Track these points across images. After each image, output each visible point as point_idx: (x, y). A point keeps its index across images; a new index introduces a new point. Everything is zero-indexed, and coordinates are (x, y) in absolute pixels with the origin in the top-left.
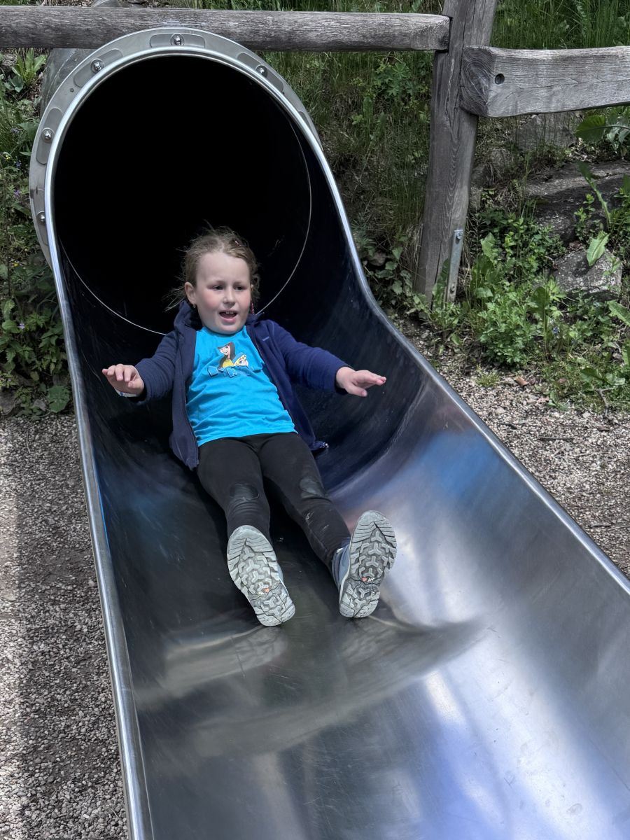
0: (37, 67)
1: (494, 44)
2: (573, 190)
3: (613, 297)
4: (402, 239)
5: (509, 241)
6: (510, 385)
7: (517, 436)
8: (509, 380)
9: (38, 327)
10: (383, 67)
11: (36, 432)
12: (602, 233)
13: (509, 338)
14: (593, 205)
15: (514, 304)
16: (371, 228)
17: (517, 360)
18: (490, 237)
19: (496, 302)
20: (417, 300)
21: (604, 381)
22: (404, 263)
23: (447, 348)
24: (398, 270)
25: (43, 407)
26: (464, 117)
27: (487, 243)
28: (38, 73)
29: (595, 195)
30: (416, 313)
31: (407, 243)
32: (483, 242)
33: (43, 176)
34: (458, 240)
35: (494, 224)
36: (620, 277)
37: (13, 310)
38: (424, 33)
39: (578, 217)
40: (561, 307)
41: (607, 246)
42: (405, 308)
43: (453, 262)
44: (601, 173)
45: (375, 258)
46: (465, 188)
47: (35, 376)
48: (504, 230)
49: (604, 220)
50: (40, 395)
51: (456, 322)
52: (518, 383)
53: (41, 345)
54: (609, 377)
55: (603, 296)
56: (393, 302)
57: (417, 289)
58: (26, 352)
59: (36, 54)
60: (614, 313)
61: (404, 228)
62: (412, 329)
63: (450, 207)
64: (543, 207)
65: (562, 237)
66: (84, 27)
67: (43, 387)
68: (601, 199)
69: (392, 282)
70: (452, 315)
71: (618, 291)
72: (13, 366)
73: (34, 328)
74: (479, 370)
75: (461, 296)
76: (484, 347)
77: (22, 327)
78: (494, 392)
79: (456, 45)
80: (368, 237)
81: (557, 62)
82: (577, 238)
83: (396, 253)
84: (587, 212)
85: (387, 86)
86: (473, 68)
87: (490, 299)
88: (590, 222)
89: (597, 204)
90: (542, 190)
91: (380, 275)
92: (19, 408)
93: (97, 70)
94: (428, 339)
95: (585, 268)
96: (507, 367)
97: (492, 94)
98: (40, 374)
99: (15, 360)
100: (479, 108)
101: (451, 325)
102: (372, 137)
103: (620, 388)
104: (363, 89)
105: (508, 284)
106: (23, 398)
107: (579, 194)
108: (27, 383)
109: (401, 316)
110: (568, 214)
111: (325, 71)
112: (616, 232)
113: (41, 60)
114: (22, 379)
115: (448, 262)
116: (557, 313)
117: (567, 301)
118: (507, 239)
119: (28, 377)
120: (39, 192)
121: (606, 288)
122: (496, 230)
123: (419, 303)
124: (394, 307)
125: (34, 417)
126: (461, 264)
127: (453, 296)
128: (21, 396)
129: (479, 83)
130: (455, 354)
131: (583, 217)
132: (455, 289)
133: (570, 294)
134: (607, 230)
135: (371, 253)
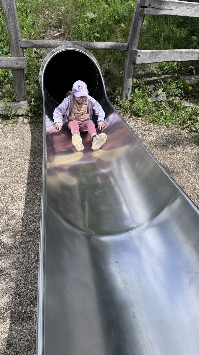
0: (43, 52)
1: (138, 49)
2: (156, 79)
3: (163, 102)
4: (118, 89)
5: (141, 90)
6: (139, 120)
7: (139, 130)
8: (139, 119)
9: (39, 104)
10: (116, 54)
11: (37, 126)
12: (162, 88)
13: (139, 110)
14: (160, 83)
15: (141, 103)
16: (111, 86)
17: (141, 114)
18: (137, 89)
19: (138, 102)
20: (120, 102)
21: (160, 119)
22: (118, 94)
23: (126, 112)
24: (117, 95)
25: (39, 121)
26: (131, 64)
27: (136, 90)
28: (44, 53)
29: (160, 80)
30: (120, 105)
32: (135, 90)
33: (42, 73)
34: (130, 89)
35: (138, 86)
36: (165, 98)
37: (34, 101)
38: (123, 46)
39: (157, 85)
40: (152, 104)
41: (163, 91)
42: (118, 103)
43: (129, 94)
44: (163, 76)
45: (112, 93)
46: (132, 78)
47: (38, 115)
48: (141, 87)
49: (162, 86)
50: (39, 119)
51: (129, 107)
52: (141, 119)
53: (39, 108)
54: (161, 118)
55: (161, 102)
56: (116, 102)
57: (121, 99)
58: (36, 109)
59: (43, 50)
60: (163, 105)
61: (118, 87)
62: (119, 108)
63: (128, 82)
64: (149, 83)
65: (153, 89)
66: (53, 44)
67: (39, 117)
68: (161, 81)
69: (115, 98)
70: (128, 105)
71: (165, 100)
72: (33, 112)
73: (38, 104)
74: (133, 116)
75: (130, 101)
76: (134, 112)
77: (36, 104)
78: (136, 121)
79: (130, 49)
80: (111, 88)
81: (151, 53)
82: (156, 90)
83: (116, 92)
84: (159, 84)
85: (117, 57)
86: (133, 54)
87: (136, 102)
88: (159, 86)
89: (161, 83)
90: (150, 79)
91: (113, 96)
92: (34, 121)
93: (54, 53)
94: (123, 110)
95: (157, 96)
96: (139, 116)
97: (137, 59)
98: (39, 114)
99: (34, 111)
100: (134, 61)
101: (128, 107)
102: (113, 68)
103: (163, 121)
104: (112, 58)
105: (141, 99)
106: (35, 119)
107: (157, 80)
108: (36, 116)
109: (117, 105)
110: (154, 85)
111: (103, 54)
112: (165, 88)
113: (44, 51)
114: (35, 115)
115: (127, 94)
116: (150, 105)
117: (153, 102)
118: (141, 89)
119: (36, 115)
120: (41, 77)
121: (162, 100)
122: (138, 87)
123: (121, 102)
124: (116, 104)
125: (37, 123)
126: (131, 94)
127: (128, 101)
128: (34, 119)
129: (134, 57)
130: (128, 113)
131: (158, 85)
132: (129, 100)
133: (154, 101)
134: (163, 88)
135: (111, 92)
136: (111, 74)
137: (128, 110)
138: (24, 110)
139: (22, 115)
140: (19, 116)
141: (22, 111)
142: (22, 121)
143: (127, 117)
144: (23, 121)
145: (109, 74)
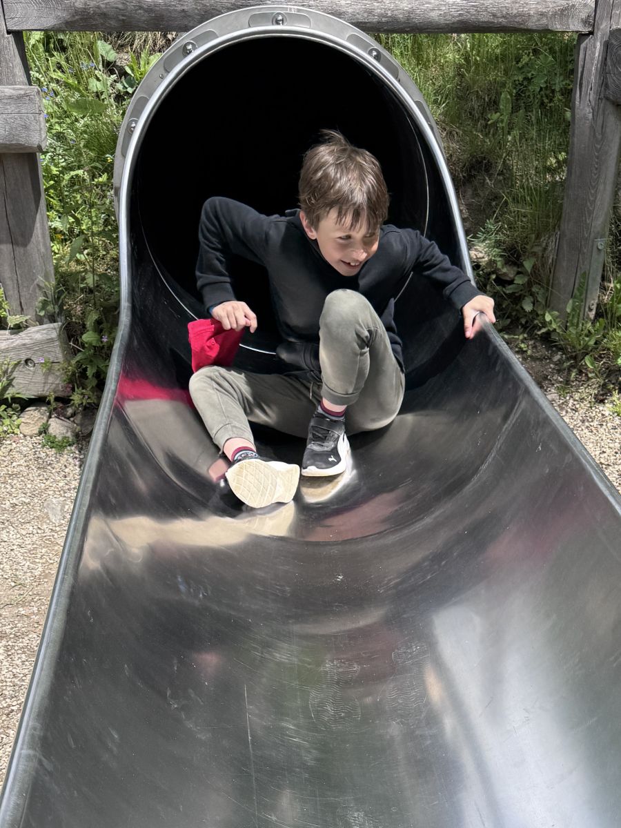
4: (536, 249)
16: (501, 237)
20: (548, 318)
22: (535, 278)
23: (580, 372)
24: (530, 284)
26: (610, 109)
30: (548, 333)
31: (540, 254)
34: (599, 250)
37: (97, 321)
38: (564, 12)
42: (536, 327)
43: (592, 275)
45: (505, 270)
51: (592, 343)
56: (523, 321)
61: (538, 237)
62: (543, 351)
63: (590, 213)
69: (522, 298)
75: (599, 315)
79: (603, 26)
80: (498, 247)
83: (528, 265)
85: (529, 80)
91: (509, 290)
93: (188, 52)
94: (560, 362)
101: (586, 346)
109: (531, 336)
115: (585, 275)
123: (550, 322)
124: (525, 327)
126: (603, 278)
127: (592, 315)
130: (589, 379)
132: (594, 307)
135: (499, 265)
136: (501, 173)
137: (587, 361)
138: (46, 375)
139: (39, 401)
140: (23, 404)
141: (39, 378)
142: (40, 433)
143: (582, 399)
144: (44, 431)
145: (487, 171)
